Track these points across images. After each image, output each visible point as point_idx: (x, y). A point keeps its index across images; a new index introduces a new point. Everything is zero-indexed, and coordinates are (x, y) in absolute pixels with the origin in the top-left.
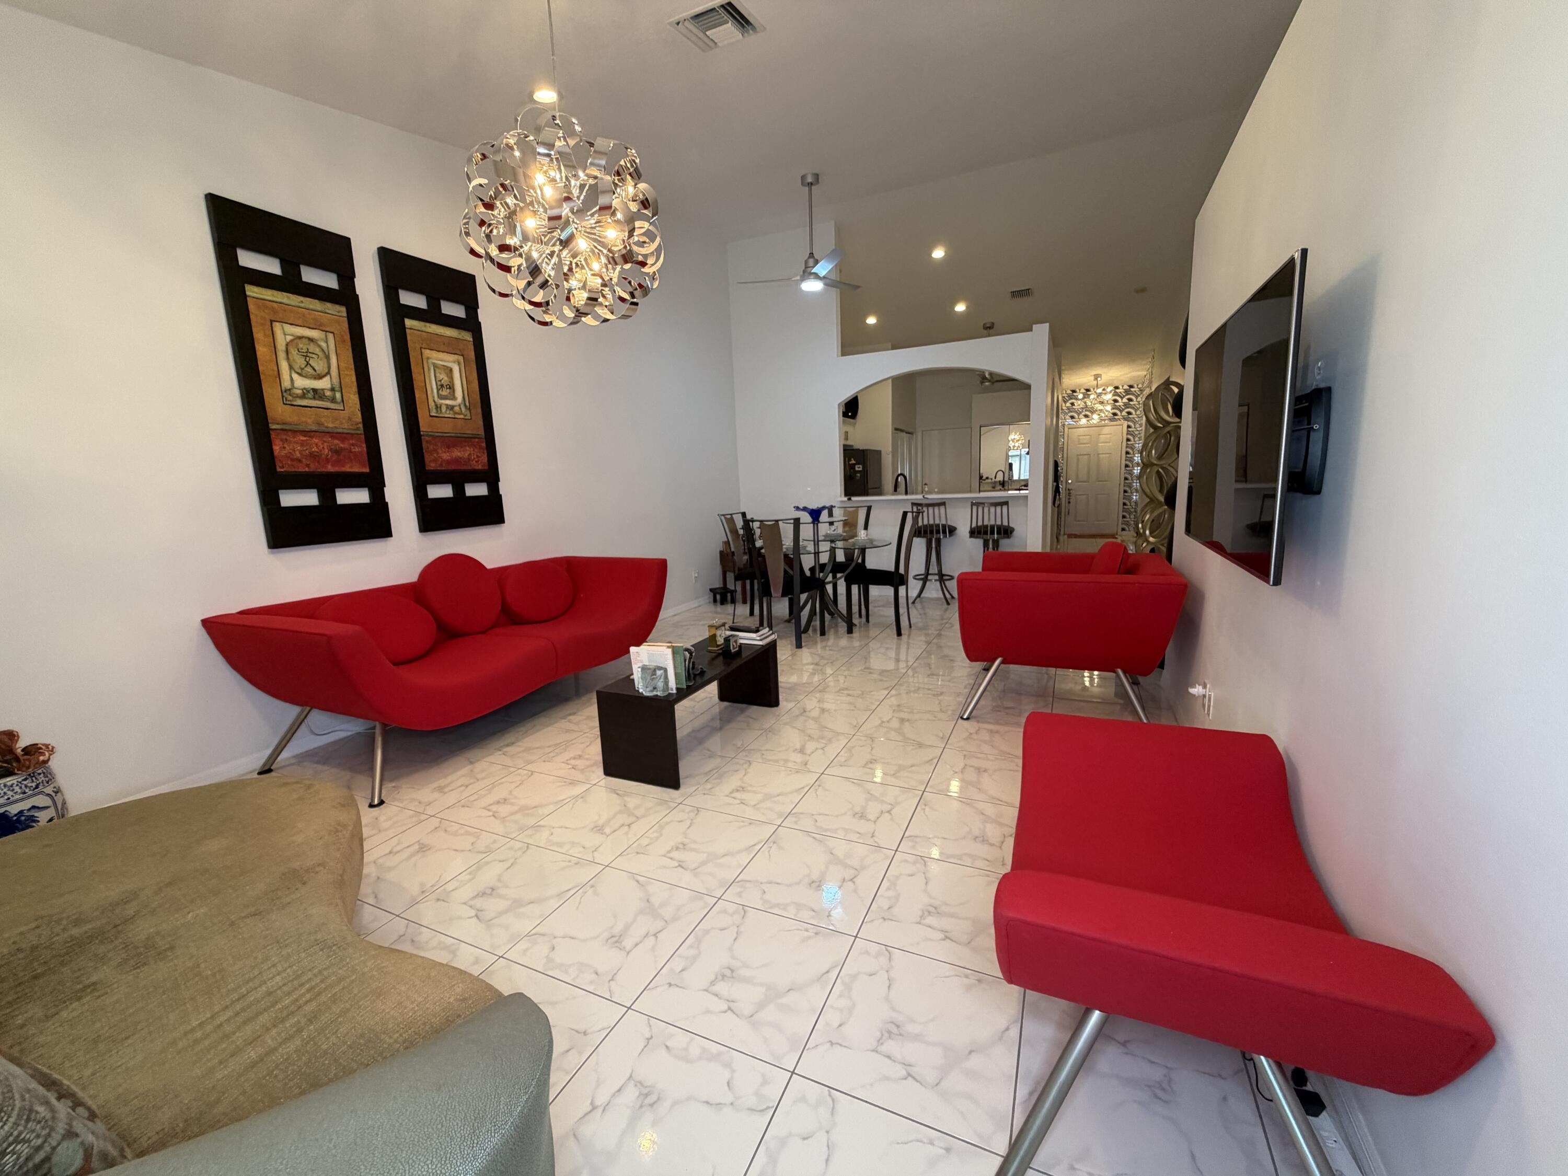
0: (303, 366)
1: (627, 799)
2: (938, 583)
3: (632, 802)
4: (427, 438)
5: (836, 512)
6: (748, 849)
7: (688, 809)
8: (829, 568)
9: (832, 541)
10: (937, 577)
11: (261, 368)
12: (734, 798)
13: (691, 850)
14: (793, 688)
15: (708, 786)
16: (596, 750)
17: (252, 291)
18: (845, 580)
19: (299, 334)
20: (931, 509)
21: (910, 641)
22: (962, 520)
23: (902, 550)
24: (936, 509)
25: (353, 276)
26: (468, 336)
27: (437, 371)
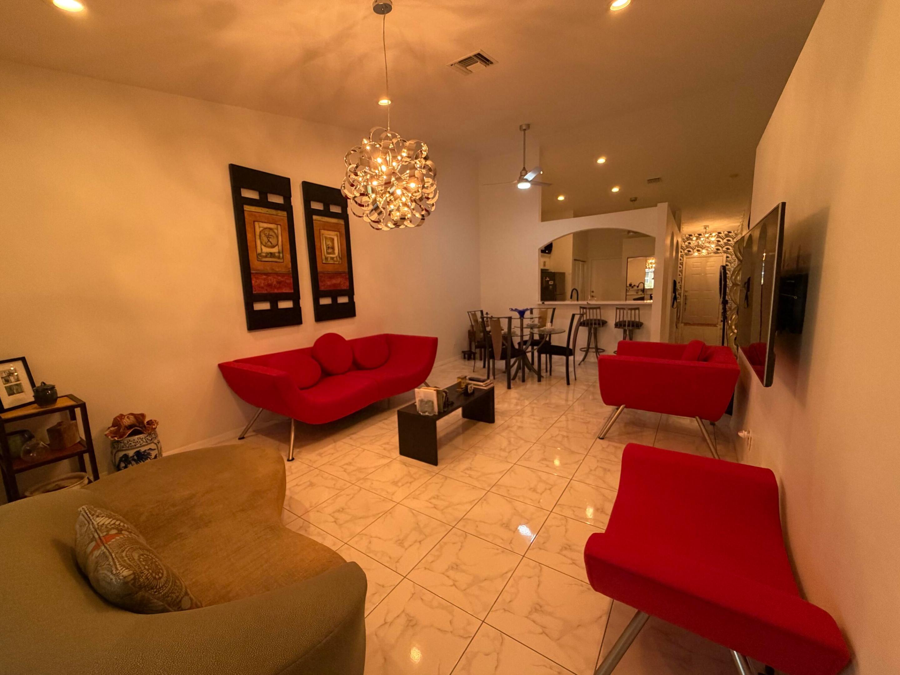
0: (267, 242)
1: (410, 468)
2: (595, 354)
3: (413, 470)
4: (321, 275)
5: (535, 311)
6: (471, 502)
7: (441, 477)
8: (529, 343)
9: (532, 328)
10: (594, 350)
11: (249, 244)
12: (466, 473)
13: (442, 500)
14: (503, 413)
15: (452, 465)
16: (396, 440)
17: (247, 208)
18: (538, 351)
19: (265, 227)
20: (591, 311)
21: (576, 389)
22: (611, 318)
23: (572, 334)
24: (595, 310)
25: (290, 196)
26: (342, 222)
27: (327, 240)
